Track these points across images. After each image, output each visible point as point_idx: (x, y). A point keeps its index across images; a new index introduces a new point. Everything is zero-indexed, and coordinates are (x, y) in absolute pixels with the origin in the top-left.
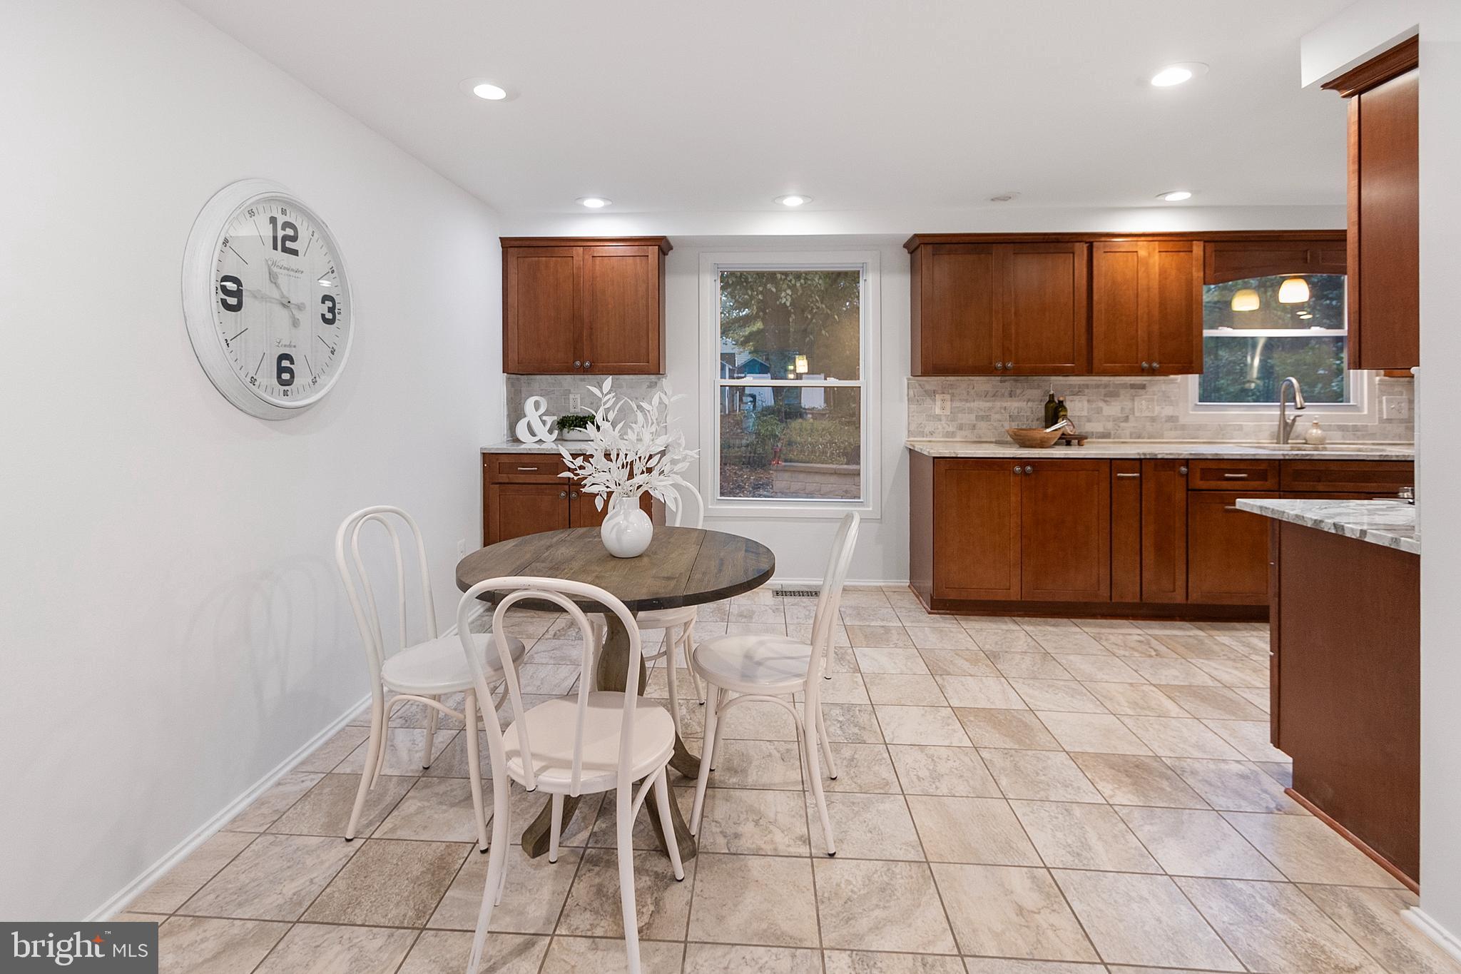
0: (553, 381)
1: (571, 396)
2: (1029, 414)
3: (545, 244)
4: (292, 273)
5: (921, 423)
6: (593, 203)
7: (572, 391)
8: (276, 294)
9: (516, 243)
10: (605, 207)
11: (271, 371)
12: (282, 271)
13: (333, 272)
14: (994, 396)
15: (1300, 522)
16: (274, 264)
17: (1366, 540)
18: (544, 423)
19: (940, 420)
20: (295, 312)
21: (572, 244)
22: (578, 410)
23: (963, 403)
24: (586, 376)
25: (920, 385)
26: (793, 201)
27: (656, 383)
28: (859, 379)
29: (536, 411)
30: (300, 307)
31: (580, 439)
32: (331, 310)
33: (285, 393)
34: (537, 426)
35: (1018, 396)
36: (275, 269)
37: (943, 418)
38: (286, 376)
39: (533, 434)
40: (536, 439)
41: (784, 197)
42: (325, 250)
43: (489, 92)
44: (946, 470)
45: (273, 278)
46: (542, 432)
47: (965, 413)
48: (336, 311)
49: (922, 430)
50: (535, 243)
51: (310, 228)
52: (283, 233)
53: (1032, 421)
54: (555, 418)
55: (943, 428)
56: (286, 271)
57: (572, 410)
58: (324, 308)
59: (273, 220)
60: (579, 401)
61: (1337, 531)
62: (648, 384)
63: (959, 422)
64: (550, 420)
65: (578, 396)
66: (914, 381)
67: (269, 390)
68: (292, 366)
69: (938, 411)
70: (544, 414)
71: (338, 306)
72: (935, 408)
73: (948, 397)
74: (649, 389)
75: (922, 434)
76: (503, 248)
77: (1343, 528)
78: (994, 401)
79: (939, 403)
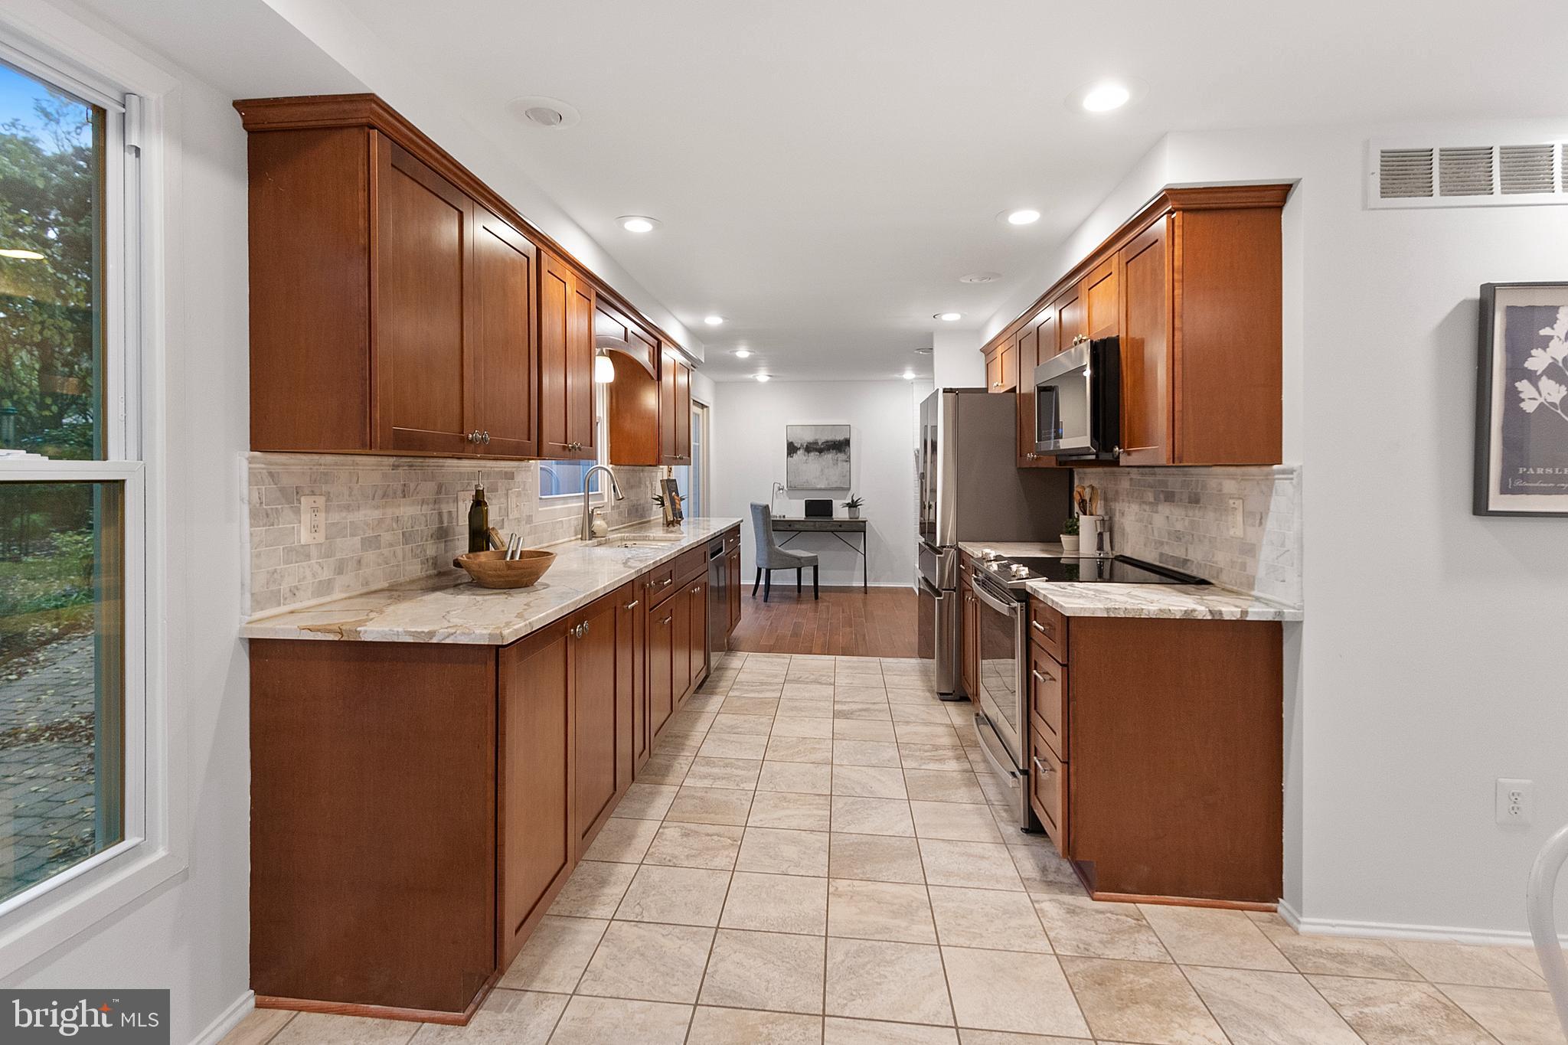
2: (423, 527)
5: (275, 571)
14: (384, 495)
15: (1165, 616)
17: (1248, 619)
19: (308, 557)
23: (344, 514)
25: (271, 474)
28: (105, 458)
35: (412, 496)
37: (314, 552)
47: (345, 536)
49: (276, 588)
53: (427, 540)
55: (314, 576)
61: (1213, 616)
63: (338, 556)
66: (258, 463)
69: (305, 537)
72: (299, 531)
73: (321, 501)
75: (276, 598)
77: (1221, 613)
78: (384, 507)
79: (306, 517)
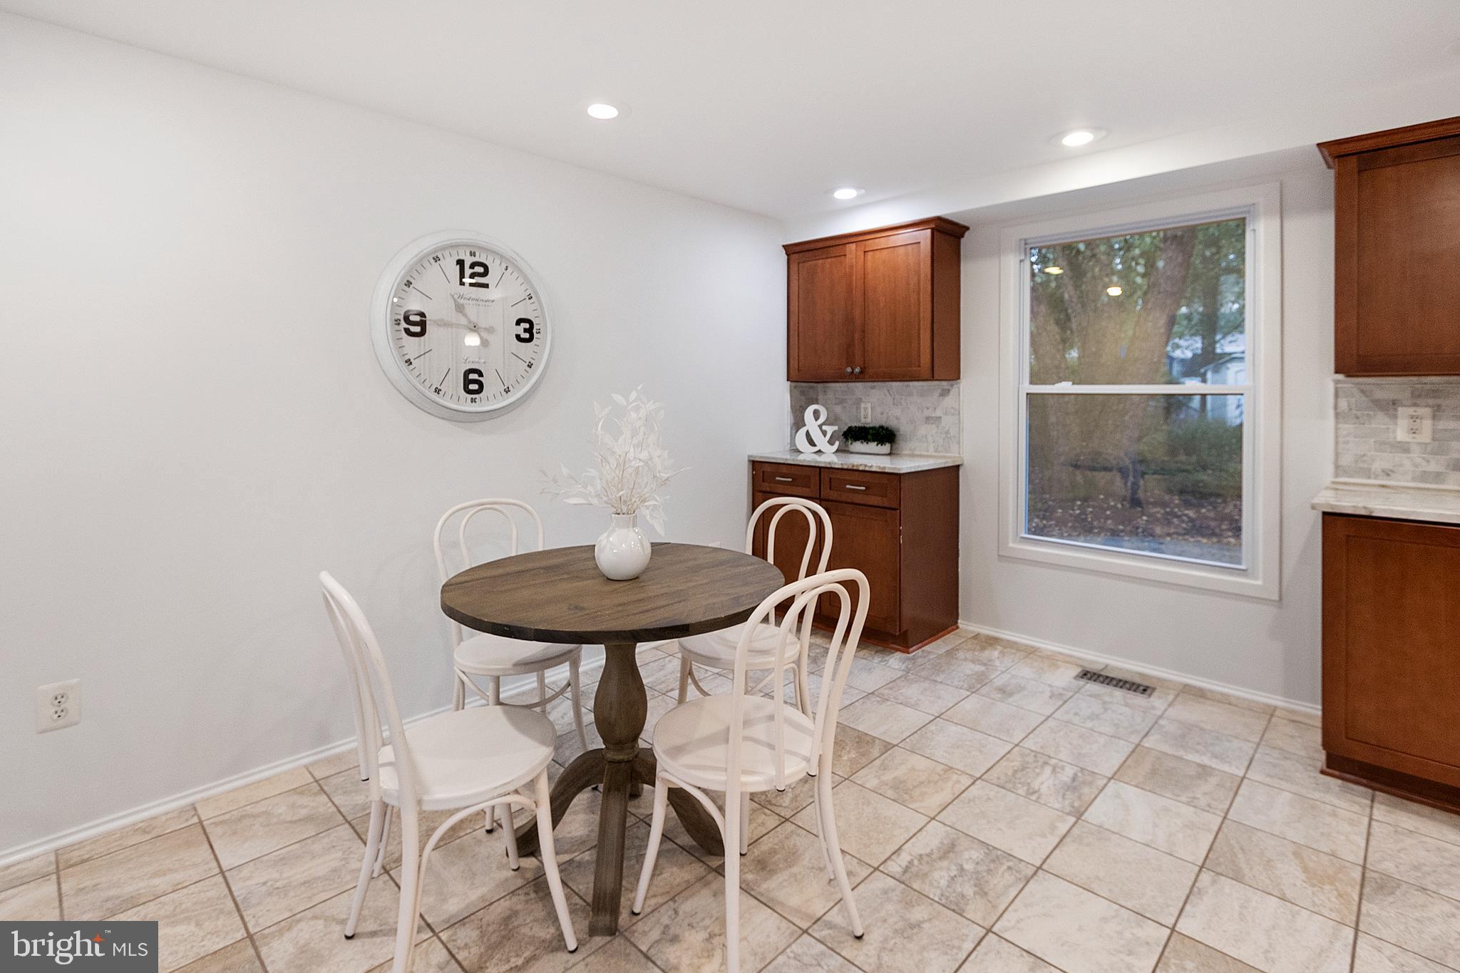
0: (846, 389)
1: (863, 405)
3: (821, 245)
4: (481, 303)
6: (845, 194)
7: (863, 400)
8: (464, 321)
9: (798, 249)
10: (859, 197)
11: (457, 383)
12: (470, 302)
13: (530, 298)
16: (461, 297)
18: (824, 433)
19: (1408, 451)
20: (485, 335)
21: (845, 241)
22: (869, 420)
24: (876, 384)
26: (1077, 139)
27: (949, 390)
29: (816, 420)
30: (490, 330)
31: (863, 451)
32: (529, 330)
33: (473, 400)
34: (816, 435)
36: (462, 301)
37: (1415, 448)
38: (474, 387)
39: (812, 443)
40: (816, 449)
41: (1062, 133)
42: (521, 280)
43: (602, 111)
44: (1348, 536)
45: (460, 308)
46: (822, 442)
48: (534, 331)
49: (1366, 466)
50: (812, 246)
51: (503, 264)
52: (472, 271)
54: (836, 428)
55: (1417, 465)
56: (475, 302)
57: (863, 420)
58: (520, 330)
59: (461, 263)
60: (870, 409)
62: (939, 391)
63: (1453, 455)
64: (830, 430)
65: (869, 405)
66: (1349, 384)
67: (455, 398)
68: (481, 379)
69: (1402, 436)
70: (824, 424)
71: (536, 327)
72: (1395, 431)
73: (1425, 411)
74: (941, 398)
76: (788, 255)
79: (1404, 422)
